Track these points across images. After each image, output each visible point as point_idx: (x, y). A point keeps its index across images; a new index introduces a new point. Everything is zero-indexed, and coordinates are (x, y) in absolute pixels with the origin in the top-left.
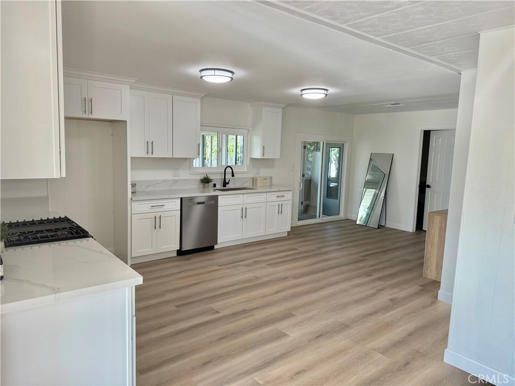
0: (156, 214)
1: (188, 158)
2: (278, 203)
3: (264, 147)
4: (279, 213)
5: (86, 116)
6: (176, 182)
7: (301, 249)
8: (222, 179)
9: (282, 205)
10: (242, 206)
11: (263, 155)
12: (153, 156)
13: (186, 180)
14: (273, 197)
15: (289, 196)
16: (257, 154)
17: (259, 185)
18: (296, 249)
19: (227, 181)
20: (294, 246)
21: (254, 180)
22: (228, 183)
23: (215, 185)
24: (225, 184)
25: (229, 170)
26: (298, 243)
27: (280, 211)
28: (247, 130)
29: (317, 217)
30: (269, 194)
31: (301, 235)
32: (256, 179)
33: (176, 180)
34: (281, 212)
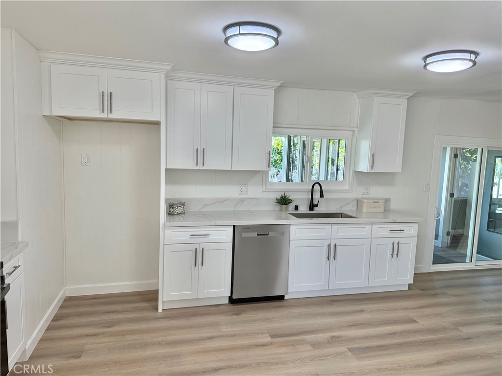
0: (197, 246)
1: (259, 172)
2: (391, 241)
3: (373, 156)
4: (392, 255)
5: (104, 116)
6: (242, 201)
7: (423, 323)
8: (309, 199)
9: (398, 244)
10: (328, 242)
11: (372, 167)
12: (205, 168)
13: (257, 199)
14: (382, 231)
15: (412, 230)
16: (364, 166)
17: (364, 210)
18: (415, 321)
19: (315, 203)
20: (411, 314)
21: (359, 202)
22: (317, 206)
23: (296, 208)
24: (312, 206)
25: (317, 187)
26: (421, 307)
27: (395, 252)
28: (351, 132)
29: (468, 260)
30: (375, 226)
31: (433, 292)
32: (362, 202)
33: (243, 199)
34: (397, 255)
